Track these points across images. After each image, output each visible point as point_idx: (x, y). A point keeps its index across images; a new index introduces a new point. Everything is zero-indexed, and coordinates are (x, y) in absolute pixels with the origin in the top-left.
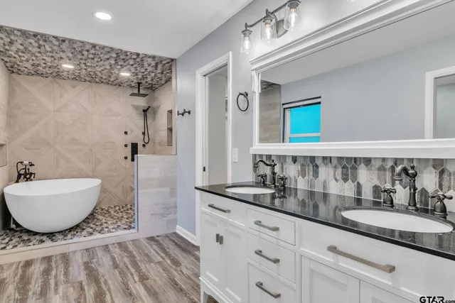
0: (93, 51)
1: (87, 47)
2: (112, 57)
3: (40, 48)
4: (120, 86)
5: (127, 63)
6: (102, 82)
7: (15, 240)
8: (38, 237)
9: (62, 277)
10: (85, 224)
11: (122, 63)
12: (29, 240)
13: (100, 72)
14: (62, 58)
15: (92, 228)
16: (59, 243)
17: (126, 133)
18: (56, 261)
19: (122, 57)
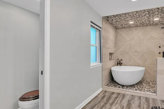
0: (137, 14)
1: (135, 13)
2: (146, 14)
3: (120, 19)
4: (157, 25)
5: (155, 14)
6: (148, 25)
7: (113, 84)
8: (119, 86)
9: (119, 102)
10: (136, 85)
11: (153, 15)
12: (116, 86)
13: (145, 21)
14: (128, 20)
15: (138, 88)
16: (124, 90)
17: (160, 47)
18: (120, 96)
19: (151, 12)
